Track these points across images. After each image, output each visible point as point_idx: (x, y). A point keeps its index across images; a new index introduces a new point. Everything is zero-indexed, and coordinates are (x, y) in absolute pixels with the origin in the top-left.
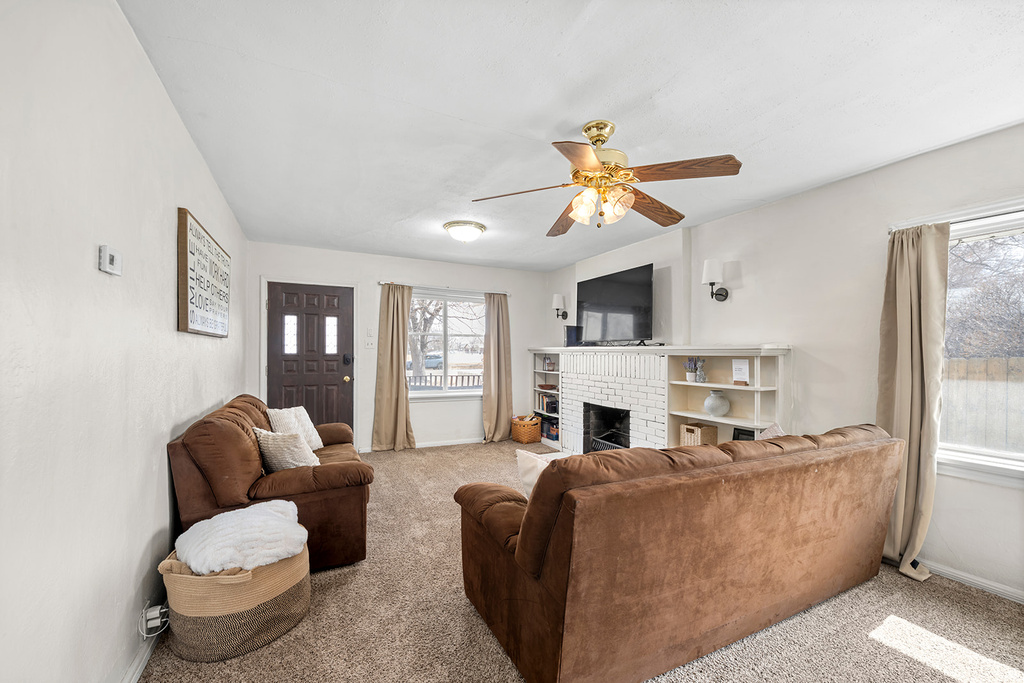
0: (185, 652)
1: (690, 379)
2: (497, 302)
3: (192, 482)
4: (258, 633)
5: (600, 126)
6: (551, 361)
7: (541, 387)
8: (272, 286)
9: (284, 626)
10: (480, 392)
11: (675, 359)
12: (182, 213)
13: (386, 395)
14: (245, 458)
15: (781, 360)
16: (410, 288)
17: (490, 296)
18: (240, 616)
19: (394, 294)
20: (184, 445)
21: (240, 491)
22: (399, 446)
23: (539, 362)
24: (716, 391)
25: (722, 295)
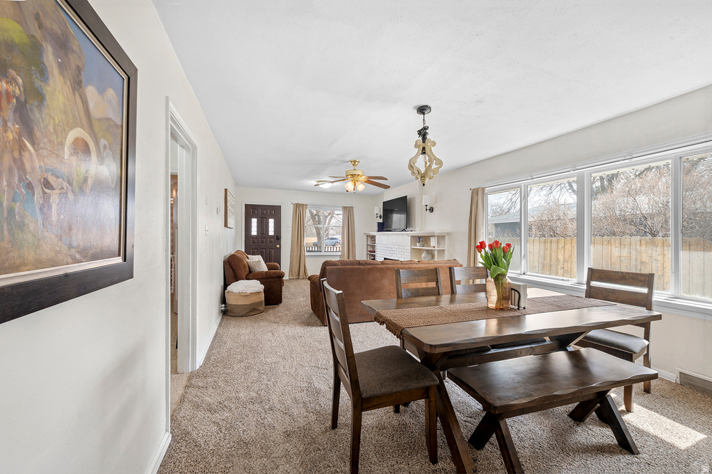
0: (231, 314)
1: (418, 246)
2: (348, 211)
3: (230, 272)
4: (250, 311)
5: (355, 162)
6: (373, 238)
7: (370, 251)
8: (247, 206)
9: (257, 312)
10: (340, 254)
11: (413, 237)
12: (226, 190)
13: (295, 254)
14: (245, 267)
15: (446, 238)
16: (306, 205)
17: (345, 208)
18: (246, 305)
19: (299, 208)
20: (228, 261)
21: (244, 276)
22: (301, 277)
23: (369, 239)
24: (427, 251)
25: (431, 210)
